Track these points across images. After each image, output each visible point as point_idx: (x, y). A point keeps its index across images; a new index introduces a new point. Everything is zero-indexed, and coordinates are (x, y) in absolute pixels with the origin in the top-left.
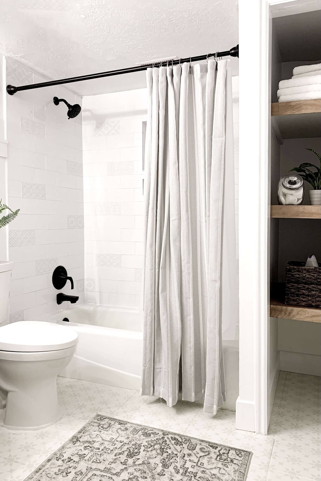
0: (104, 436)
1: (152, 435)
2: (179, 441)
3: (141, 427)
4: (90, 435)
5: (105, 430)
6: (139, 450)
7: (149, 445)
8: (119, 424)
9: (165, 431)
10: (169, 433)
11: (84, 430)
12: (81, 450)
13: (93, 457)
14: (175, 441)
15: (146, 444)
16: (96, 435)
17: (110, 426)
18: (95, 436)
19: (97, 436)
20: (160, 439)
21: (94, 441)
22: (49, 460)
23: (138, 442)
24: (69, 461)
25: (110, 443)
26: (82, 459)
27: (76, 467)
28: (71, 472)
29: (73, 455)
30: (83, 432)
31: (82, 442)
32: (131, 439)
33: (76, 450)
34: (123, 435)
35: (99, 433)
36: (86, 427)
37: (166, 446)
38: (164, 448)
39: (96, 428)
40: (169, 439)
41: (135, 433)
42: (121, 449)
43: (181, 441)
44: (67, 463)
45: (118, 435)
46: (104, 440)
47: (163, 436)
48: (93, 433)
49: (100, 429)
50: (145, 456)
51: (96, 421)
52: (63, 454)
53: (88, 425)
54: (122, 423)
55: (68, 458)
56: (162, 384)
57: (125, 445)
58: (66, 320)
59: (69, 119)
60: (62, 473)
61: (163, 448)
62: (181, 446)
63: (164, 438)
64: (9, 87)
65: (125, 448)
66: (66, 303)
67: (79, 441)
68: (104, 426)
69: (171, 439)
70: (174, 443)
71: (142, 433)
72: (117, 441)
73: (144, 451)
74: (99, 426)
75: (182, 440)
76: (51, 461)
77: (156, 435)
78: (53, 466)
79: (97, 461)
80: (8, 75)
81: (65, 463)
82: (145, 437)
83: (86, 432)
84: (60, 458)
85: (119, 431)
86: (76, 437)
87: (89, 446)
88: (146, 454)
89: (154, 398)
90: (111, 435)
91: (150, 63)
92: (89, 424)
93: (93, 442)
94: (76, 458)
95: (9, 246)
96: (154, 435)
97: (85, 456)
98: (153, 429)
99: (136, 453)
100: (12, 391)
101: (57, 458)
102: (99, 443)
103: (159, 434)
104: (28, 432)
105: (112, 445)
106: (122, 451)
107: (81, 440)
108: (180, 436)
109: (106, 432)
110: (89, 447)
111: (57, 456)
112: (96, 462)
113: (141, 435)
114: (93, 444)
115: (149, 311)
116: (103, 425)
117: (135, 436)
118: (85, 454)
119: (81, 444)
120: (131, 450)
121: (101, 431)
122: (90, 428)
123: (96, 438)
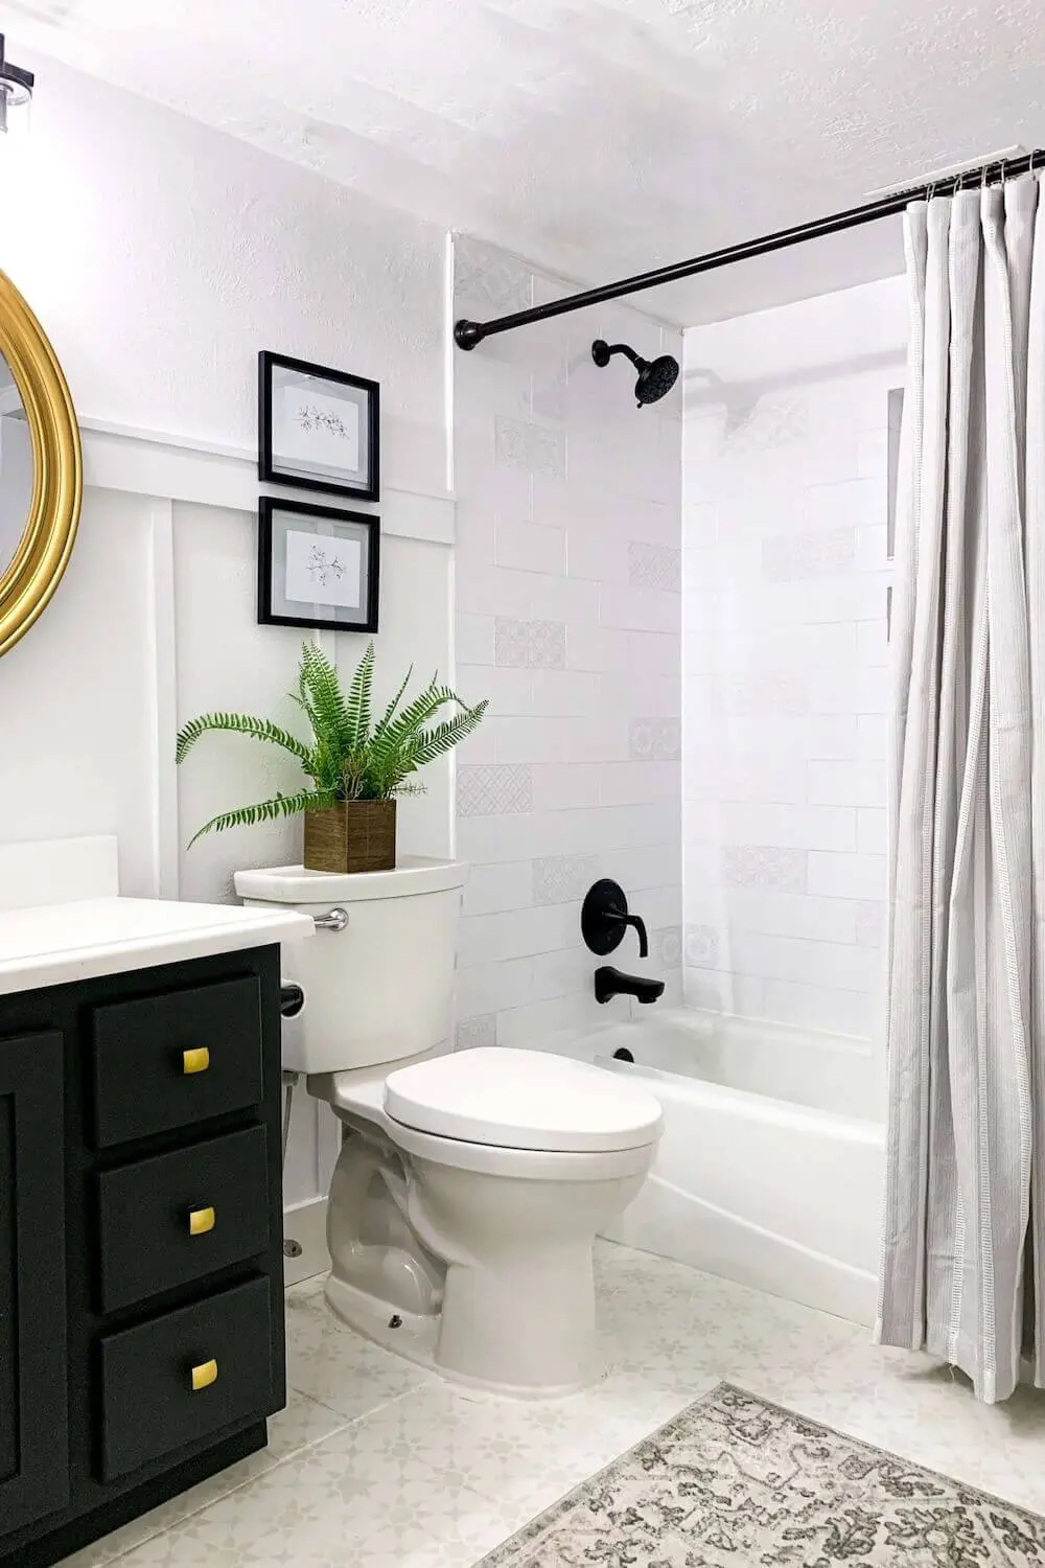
0: (746, 1461)
1: (918, 1493)
2: (1021, 1535)
3: (876, 1457)
4: (700, 1450)
6: (871, 1535)
7: (908, 1526)
8: (798, 1432)
9: (969, 1487)
10: (979, 1501)
11: (680, 1428)
12: (670, 1493)
13: (711, 1524)
14: (1008, 1533)
15: (897, 1520)
16: (720, 1452)
17: (766, 1430)
18: (716, 1456)
19: (721, 1455)
20: (950, 1513)
21: (712, 1473)
22: (567, 1505)
23: (868, 1508)
24: (632, 1523)
25: (767, 1489)
26: (671, 1525)
27: (654, 1545)
28: (635, 1559)
29: (643, 1503)
30: (676, 1432)
31: (674, 1467)
32: (840, 1490)
33: (653, 1491)
34: (813, 1472)
35: (729, 1449)
36: (688, 1419)
37: (970, 1543)
38: (964, 1548)
39: (721, 1429)
40: (983, 1520)
41: (857, 1472)
42: (806, 1520)
43: (1029, 1535)
44: (624, 1528)
45: (795, 1468)
46: (745, 1474)
47: (959, 1504)
48: (710, 1443)
49: (733, 1434)
50: (894, 1561)
51: (719, 1404)
52: (611, 1494)
53: (693, 1413)
54: (809, 1430)
55: (628, 1510)
56: (958, 1316)
57: (818, 1509)
58: (624, 1055)
59: (639, 406)
60: (608, 1556)
61: (958, 1549)
62: (1029, 1554)
63: (964, 1511)
64: (460, 326)
65: (819, 1518)
66: (624, 1001)
67: (663, 1460)
68: (748, 1429)
69: (989, 1522)
70: (1002, 1541)
71: (881, 1479)
72: (791, 1488)
73: (887, 1543)
74: (728, 1423)
75: (1034, 1534)
76: (573, 1509)
77: (934, 1494)
78: (580, 1527)
79: (720, 1540)
80: (458, 291)
81: (618, 1523)
82: (893, 1494)
83: (685, 1437)
84: (603, 1506)
85: (799, 1453)
86: (652, 1445)
87: (695, 1486)
88: (894, 1554)
89: (923, 1362)
90: (769, 1464)
91: (918, 186)
92: (697, 1411)
93: (709, 1475)
94: (653, 1518)
95: (458, 811)
96: (927, 1495)
97: (680, 1514)
98: (922, 1472)
99: (859, 1543)
100: (462, 1265)
101: (593, 1502)
102: (731, 1481)
103: (944, 1495)
104: (501, 1399)
105: (774, 1498)
106: (811, 1526)
107: (669, 1458)
108: (1024, 1518)
109: (753, 1451)
110: (695, 1490)
111: (592, 1498)
112: (718, 1544)
113: (878, 1485)
114: (710, 1481)
115: (909, 1054)
116: (743, 1424)
117: (854, 1483)
118: (683, 1511)
119: (671, 1474)
120: (842, 1530)
121: (736, 1443)
122: (699, 1425)
123: (720, 1462)
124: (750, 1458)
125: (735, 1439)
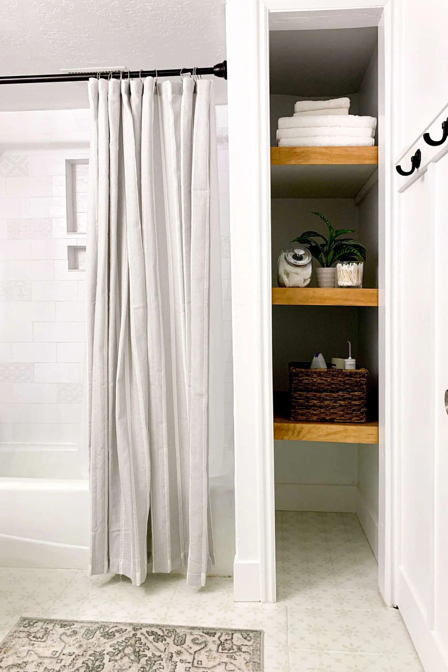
0: (40, 651)
1: (117, 635)
2: (159, 635)
3: (97, 625)
4: (17, 654)
5: (40, 641)
6: (102, 661)
7: (116, 650)
8: (61, 627)
9: (137, 623)
10: (142, 626)
11: (5, 647)
14: (154, 637)
15: (111, 649)
16: (27, 651)
17: (47, 632)
18: (25, 654)
19: (28, 652)
20: (131, 638)
21: (25, 663)
23: (98, 650)
25: (53, 659)
30: (3, 651)
31: (6, 667)
32: (85, 647)
34: (71, 643)
35: (31, 648)
36: (8, 642)
37: (141, 647)
38: (139, 650)
39: (25, 640)
40: (144, 635)
41: (90, 635)
42: (73, 666)
43: (162, 634)
45: (63, 644)
46: (41, 657)
47: (134, 632)
48: (22, 649)
49: (31, 640)
50: (114, 668)
51: (22, 629)
53: (10, 638)
54: (66, 625)
57: (78, 659)
61: (137, 651)
62: (164, 642)
63: (136, 634)
65: (79, 663)
68: (38, 635)
69: (147, 635)
70: (153, 641)
71: (101, 634)
72: (64, 655)
73: (110, 661)
74: (29, 635)
75: (163, 633)
77: (123, 632)
82: (107, 639)
83: (9, 650)
85: (64, 637)
88: (113, 665)
89: (109, 576)
90: (51, 647)
92: (12, 636)
93: (24, 664)
96: (121, 634)
98: (117, 625)
99: (98, 666)
102: (35, 663)
103: (127, 631)
105: (57, 662)
106: (76, 668)
107: (3, 664)
108: (159, 628)
109: (43, 644)
113: (100, 637)
114: (25, 667)
116: (35, 634)
117: (90, 641)
119: (5, 671)
120: (90, 664)
121: (34, 644)
122: (14, 642)
123: (28, 656)
124: (42, 648)
125: (33, 642)
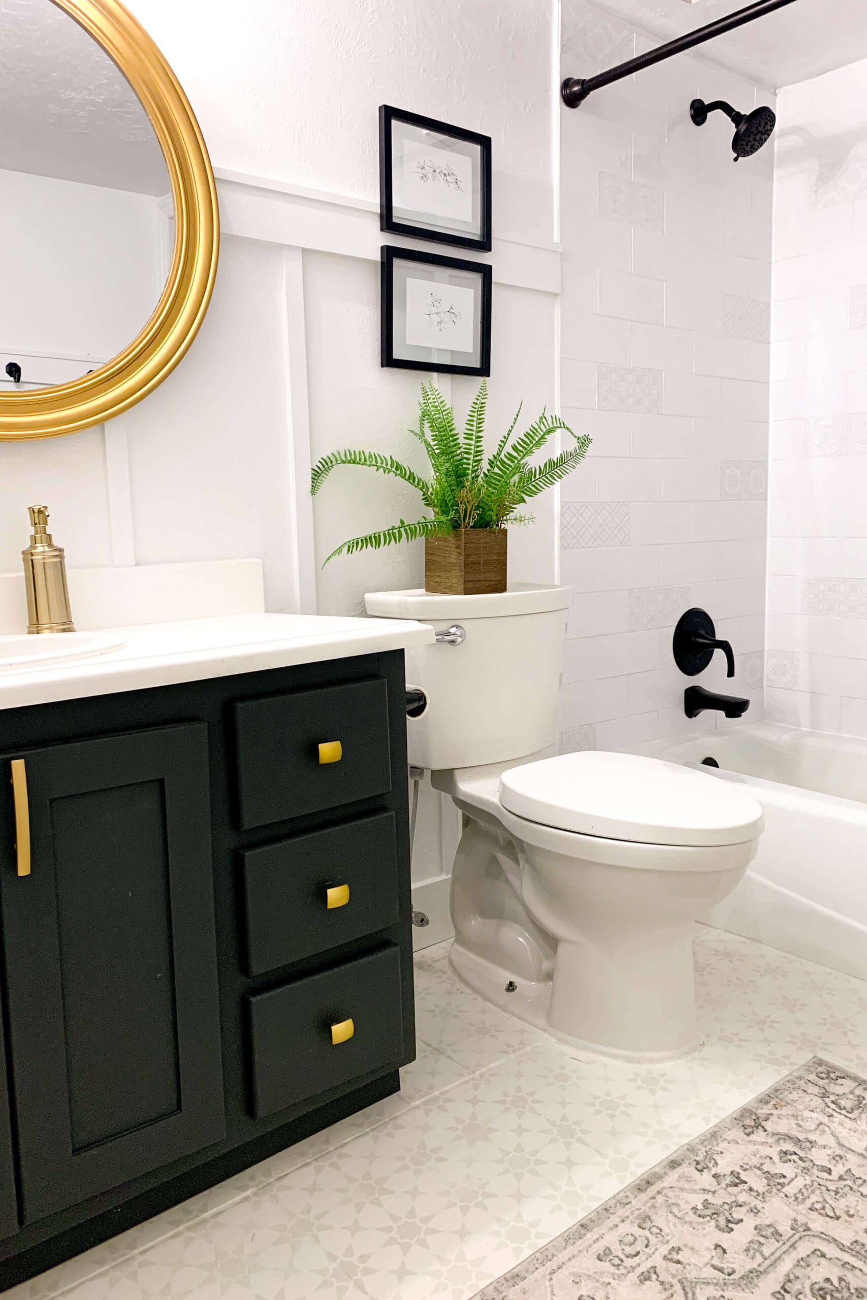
0: (843, 1133)
4: (797, 1120)
5: (846, 1116)
11: (777, 1097)
12: (771, 1159)
13: (813, 1192)
16: (818, 1122)
17: (860, 1105)
18: (813, 1127)
19: (818, 1126)
21: (811, 1142)
22: (674, 1164)
24: (736, 1185)
26: (774, 1190)
27: (759, 1208)
28: (741, 1221)
29: (746, 1167)
30: (773, 1102)
31: (774, 1134)
33: (755, 1156)
35: (825, 1120)
36: (784, 1089)
39: (817, 1101)
44: (729, 1189)
48: (807, 1114)
49: (829, 1107)
51: (812, 1077)
52: (715, 1156)
53: (788, 1084)
55: (732, 1173)
58: (710, 762)
59: (736, 160)
60: (715, 1216)
64: (567, 84)
66: (712, 716)
67: (763, 1127)
68: (843, 1103)
74: (824, 1095)
76: (679, 1168)
78: (687, 1186)
79: (824, 1208)
80: (565, 48)
81: (723, 1185)
83: (782, 1106)
84: (707, 1167)
86: (751, 1113)
87: (795, 1154)
92: (791, 1083)
93: (808, 1144)
94: (757, 1182)
97: (782, 1180)
100: (571, 942)
101: (698, 1163)
102: (829, 1152)
104: (608, 1061)
107: (768, 1125)
109: (849, 1124)
110: (794, 1157)
111: (697, 1159)
112: (822, 1211)
114: (810, 1150)
116: (837, 1097)
118: (784, 1177)
119: (771, 1140)
121: (832, 1116)
122: (795, 1095)
123: (818, 1132)
124: (846, 1130)
125: (831, 1111)
